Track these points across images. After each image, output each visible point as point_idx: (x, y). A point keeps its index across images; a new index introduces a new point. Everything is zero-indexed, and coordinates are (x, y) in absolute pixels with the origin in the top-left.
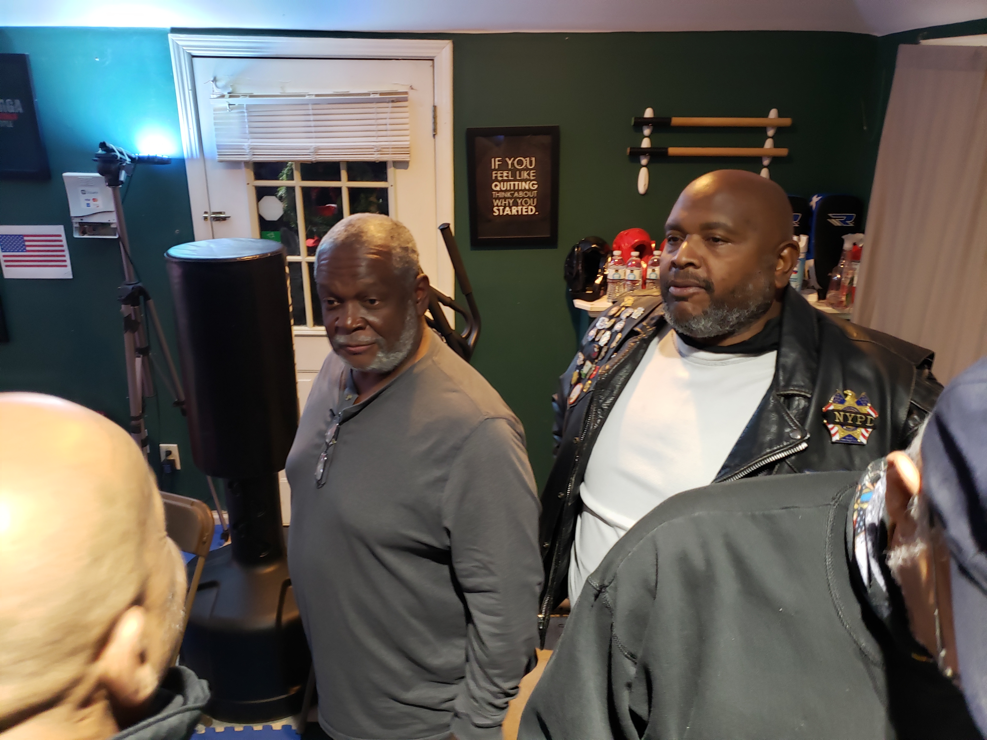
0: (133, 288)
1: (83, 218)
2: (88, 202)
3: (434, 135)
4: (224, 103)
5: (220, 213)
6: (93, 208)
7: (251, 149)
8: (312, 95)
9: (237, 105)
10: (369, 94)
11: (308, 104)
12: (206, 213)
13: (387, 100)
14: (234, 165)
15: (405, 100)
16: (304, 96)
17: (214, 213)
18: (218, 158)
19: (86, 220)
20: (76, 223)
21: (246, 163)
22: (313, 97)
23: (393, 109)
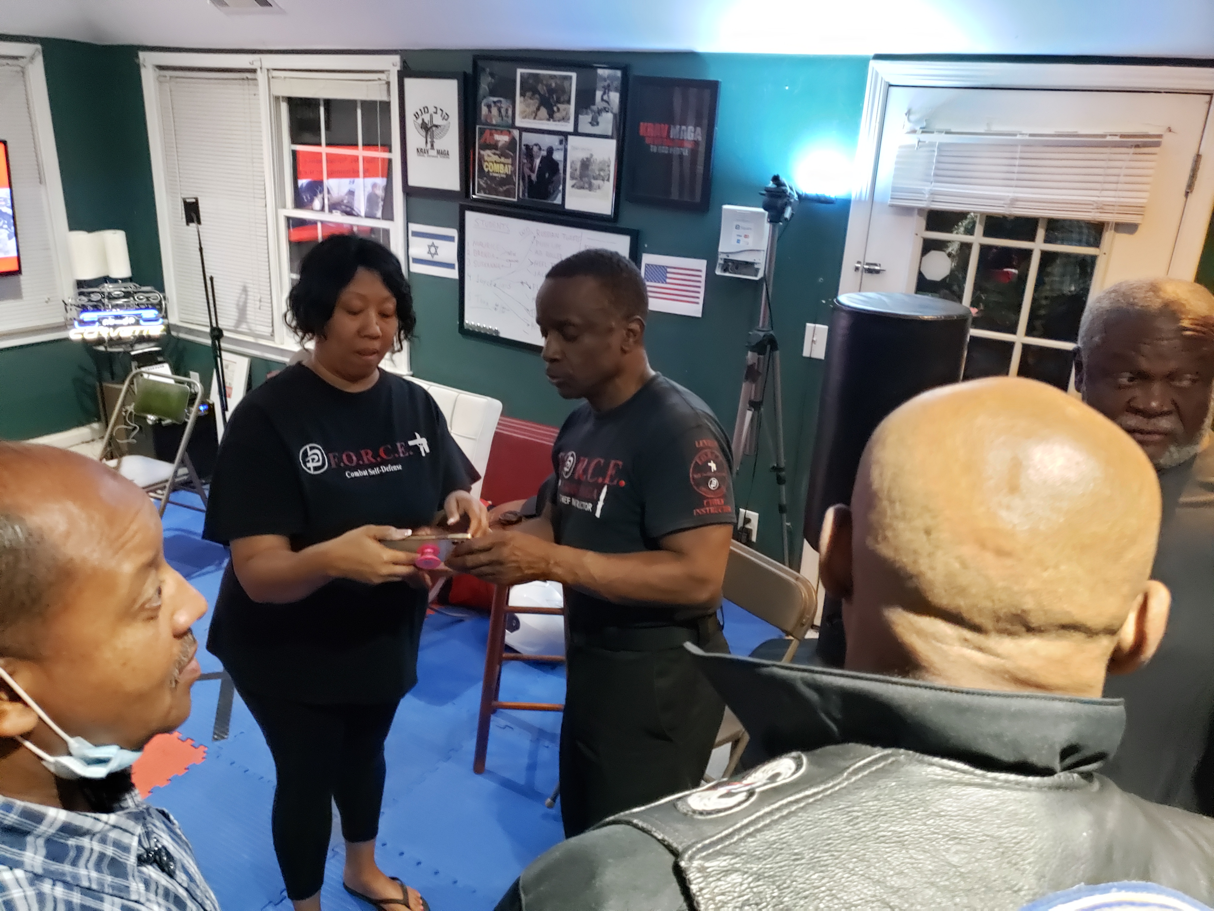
0: (764, 336)
1: (730, 255)
2: (739, 238)
3: (1187, 194)
4: (913, 140)
5: (876, 265)
6: (742, 246)
7: (932, 194)
8: (1026, 134)
9: (927, 142)
10: (1104, 136)
11: (1016, 145)
12: (859, 262)
13: (1130, 144)
14: (907, 211)
15: (1157, 144)
16: (1015, 135)
17: (867, 264)
18: (889, 201)
19: (732, 257)
20: (721, 259)
21: (920, 210)
22: (1027, 138)
23: (1135, 155)
